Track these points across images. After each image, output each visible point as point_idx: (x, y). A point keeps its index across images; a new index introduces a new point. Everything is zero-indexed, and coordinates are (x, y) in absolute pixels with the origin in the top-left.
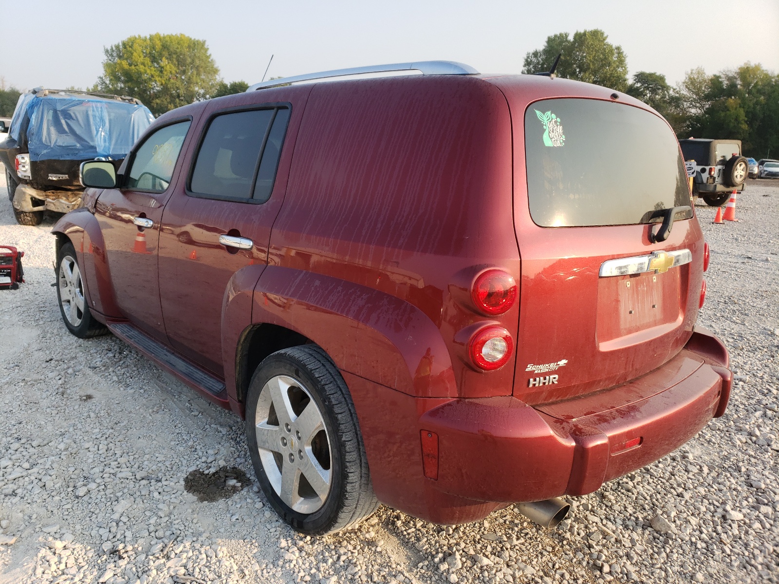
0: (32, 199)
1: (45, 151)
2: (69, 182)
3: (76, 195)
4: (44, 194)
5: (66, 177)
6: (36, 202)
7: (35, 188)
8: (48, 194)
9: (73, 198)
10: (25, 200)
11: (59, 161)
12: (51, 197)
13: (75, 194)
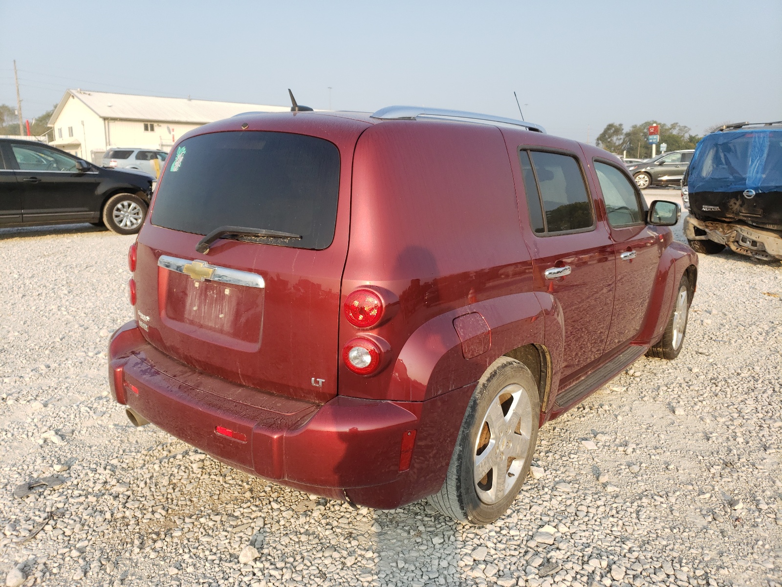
0: (695, 227)
1: (700, 184)
2: (722, 214)
3: (731, 228)
4: (704, 224)
5: (717, 208)
6: (698, 232)
7: (697, 218)
8: (708, 224)
9: (728, 230)
10: (688, 229)
11: (712, 193)
12: (711, 228)
13: (730, 226)
